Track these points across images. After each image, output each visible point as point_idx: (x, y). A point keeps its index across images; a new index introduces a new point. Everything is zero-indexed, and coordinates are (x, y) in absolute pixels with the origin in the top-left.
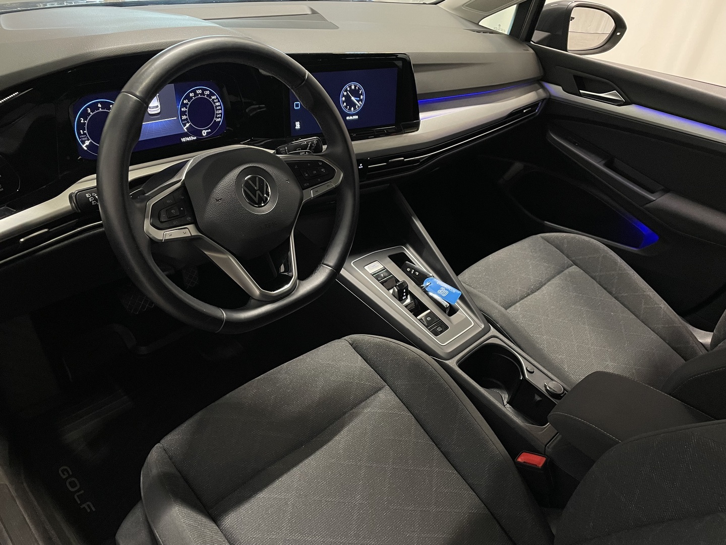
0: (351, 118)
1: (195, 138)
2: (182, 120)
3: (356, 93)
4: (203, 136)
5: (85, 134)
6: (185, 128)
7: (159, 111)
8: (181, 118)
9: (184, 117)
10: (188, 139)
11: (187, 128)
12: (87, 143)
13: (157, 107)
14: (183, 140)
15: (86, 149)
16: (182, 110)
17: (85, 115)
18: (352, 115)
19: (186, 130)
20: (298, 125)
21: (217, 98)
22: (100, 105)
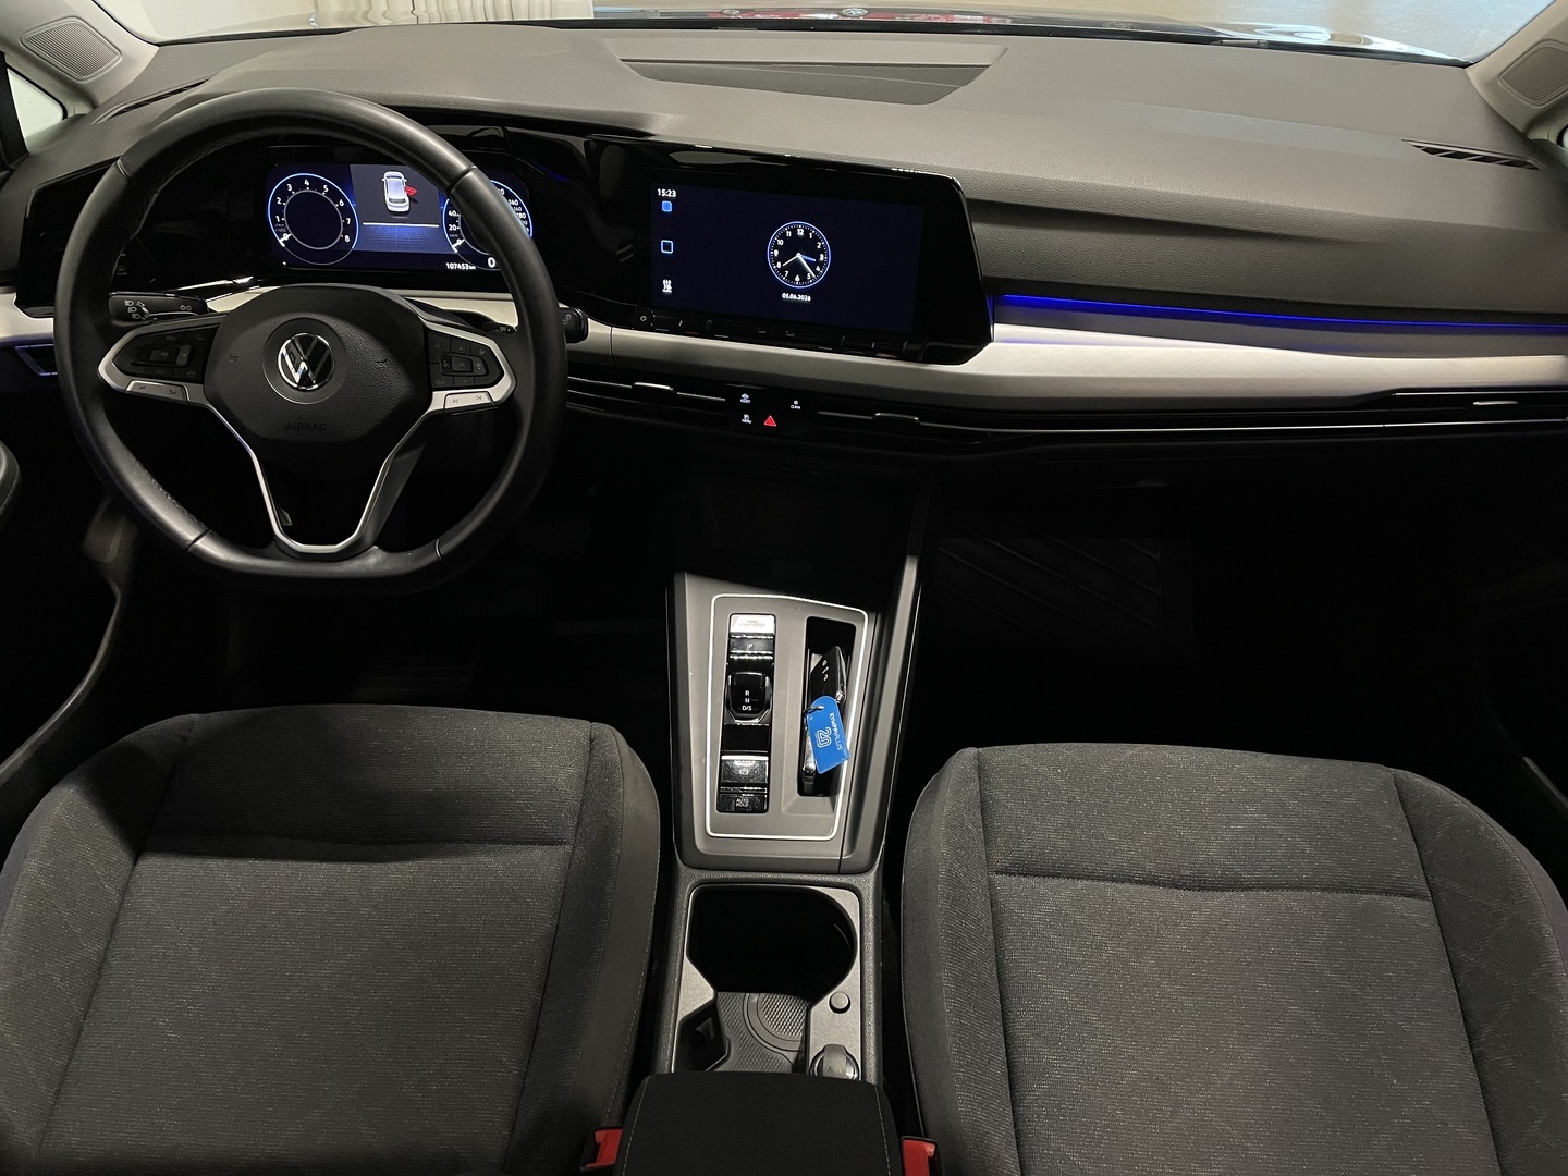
0: (793, 297)
1: (473, 268)
2: (449, 232)
3: (808, 246)
4: (488, 267)
5: (282, 222)
6: (453, 246)
7: (407, 209)
8: (448, 228)
9: (453, 227)
10: (459, 267)
11: (458, 247)
12: (286, 237)
13: (404, 201)
14: (451, 266)
15: (283, 245)
16: (450, 213)
17: (283, 192)
18: (797, 292)
19: (456, 251)
20: (667, 287)
21: (520, 205)
22: (307, 183)
